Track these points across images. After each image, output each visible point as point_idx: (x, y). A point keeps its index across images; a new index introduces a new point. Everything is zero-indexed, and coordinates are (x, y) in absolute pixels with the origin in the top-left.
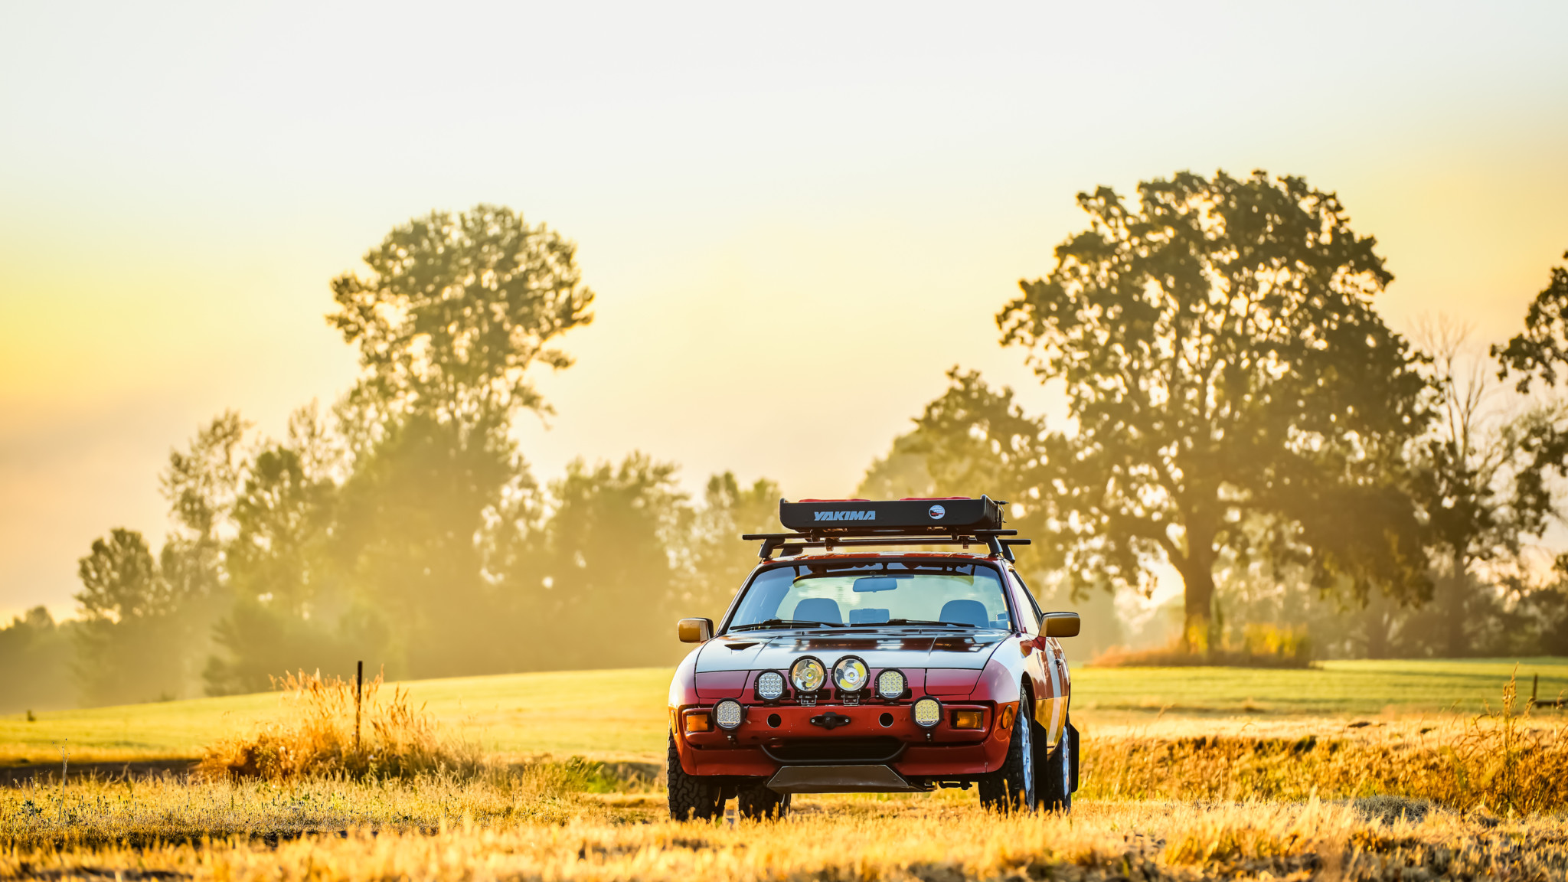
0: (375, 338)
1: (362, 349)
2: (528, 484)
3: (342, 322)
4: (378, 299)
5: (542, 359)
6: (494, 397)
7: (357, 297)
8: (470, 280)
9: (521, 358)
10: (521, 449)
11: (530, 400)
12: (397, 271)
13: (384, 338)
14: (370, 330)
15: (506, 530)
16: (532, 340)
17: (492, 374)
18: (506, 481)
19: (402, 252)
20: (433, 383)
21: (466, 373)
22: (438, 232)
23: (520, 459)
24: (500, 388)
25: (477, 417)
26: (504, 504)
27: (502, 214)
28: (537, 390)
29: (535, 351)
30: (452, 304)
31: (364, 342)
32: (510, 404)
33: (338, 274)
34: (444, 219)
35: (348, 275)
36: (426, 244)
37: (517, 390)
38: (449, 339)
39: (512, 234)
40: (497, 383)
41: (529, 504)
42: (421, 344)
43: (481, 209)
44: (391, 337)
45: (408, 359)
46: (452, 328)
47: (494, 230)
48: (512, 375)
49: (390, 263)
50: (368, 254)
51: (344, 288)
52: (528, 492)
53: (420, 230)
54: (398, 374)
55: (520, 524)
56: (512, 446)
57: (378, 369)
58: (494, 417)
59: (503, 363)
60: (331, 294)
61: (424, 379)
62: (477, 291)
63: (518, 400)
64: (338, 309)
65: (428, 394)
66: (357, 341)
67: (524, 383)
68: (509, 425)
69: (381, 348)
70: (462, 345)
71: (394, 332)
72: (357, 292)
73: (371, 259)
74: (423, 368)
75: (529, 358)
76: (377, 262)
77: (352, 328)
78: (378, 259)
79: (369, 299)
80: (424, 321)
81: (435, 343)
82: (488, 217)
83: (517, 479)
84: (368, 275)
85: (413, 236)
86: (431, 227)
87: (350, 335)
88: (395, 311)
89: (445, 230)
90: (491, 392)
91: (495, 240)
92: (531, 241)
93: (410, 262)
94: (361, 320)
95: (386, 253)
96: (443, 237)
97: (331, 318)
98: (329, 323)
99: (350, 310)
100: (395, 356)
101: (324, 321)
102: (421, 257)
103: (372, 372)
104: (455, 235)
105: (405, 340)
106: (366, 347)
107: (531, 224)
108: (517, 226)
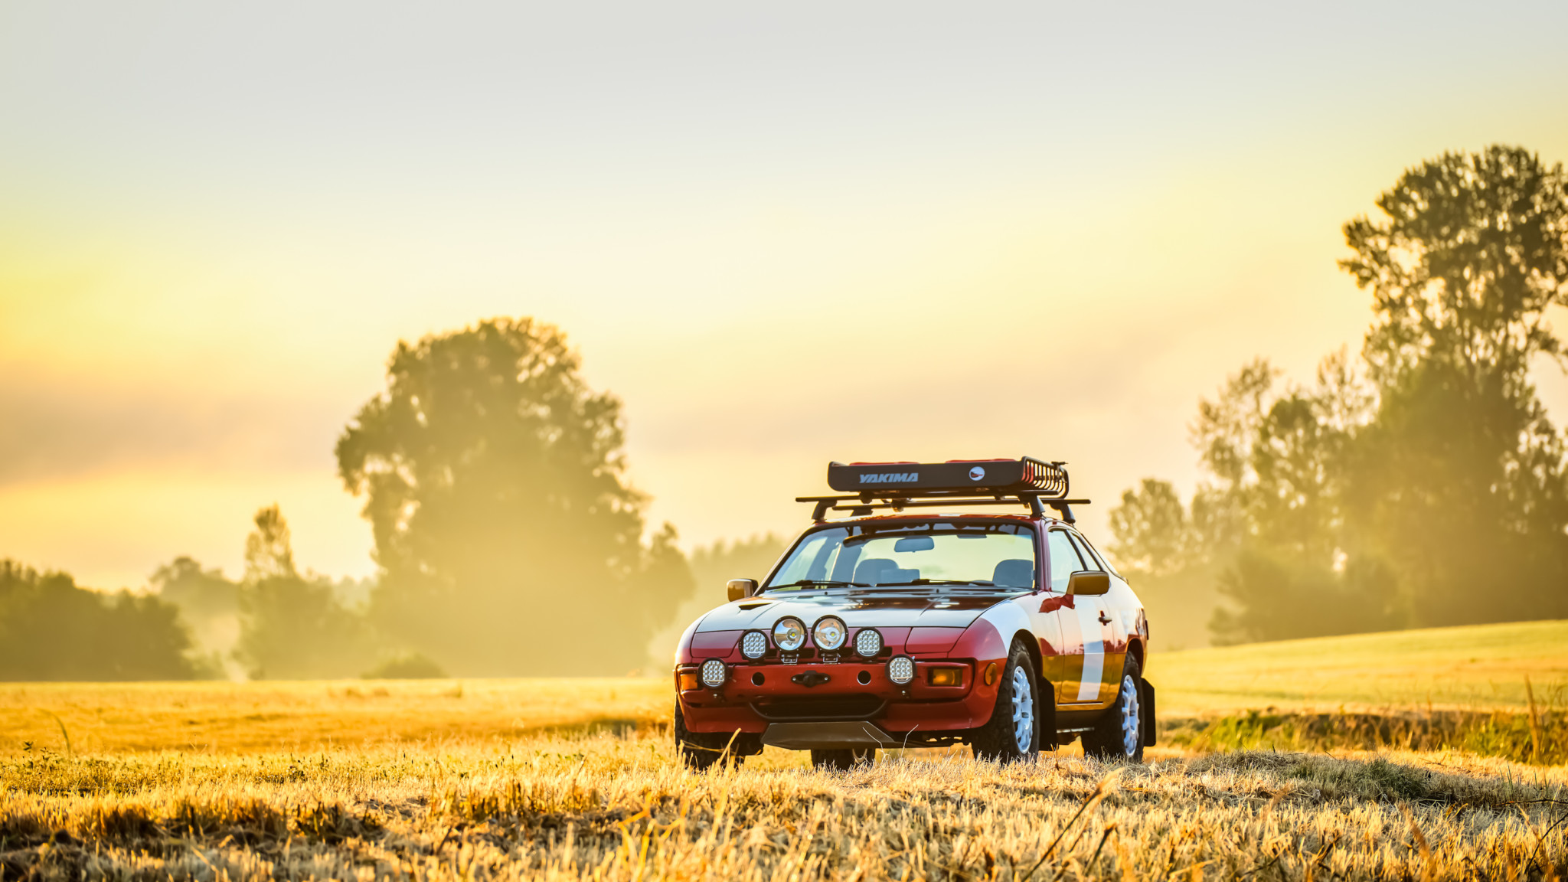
0: (1389, 283)
1: (1376, 294)
2: (1545, 429)
3: (1355, 267)
4: (1392, 243)
5: (1559, 302)
6: (1511, 342)
7: (1370, 242)
8: (1485, 223)
9: (1538, 302)
10: (1538, 394)
11: (1548, 345)
12: (1411, 214)
13: (1399, 284)
14: (1384, 275)
15: (1524, 477)
16: (1548, 283)
17: (1508, 316)
18: (1524, 427)
19: (1415, 196)
20: (1448, 328)
21: (1484, 318)
22: (1452, 174)
23: (1537, 404)
24: (1517, 331)
25: (1493, 362)
26: (1522, 449)
27: (1517, 156)
28: (1555, 334)
29: (1551, 294)
30: (1467, 246)
31: (1378, 287)
32: (1526, 348)
33: (1350, 219)
34: (1458, 161)
35: (1362, 219)
36: (1439, 186)
37: (1534, 334)
38: (1464, 284)
39: (1526, 175)
40: (1514, 328)
41: (1547, 449)
42: (1435, 289)
43: (1496, 150)
44: (1405, 282)
45: (1422, 305)
46: (1467, 273)
47: (1508, 171)
48: (1529, 318)
49: (1403, 207)
50: (1381, 198)
51: (1357, 233)
52: (1546, 438)
53: (1433, 171)
54: (1412, 318)
55: (1539, 471)
56: (1530, 391)
57: (1392, 315)
58: (1512, 361)
59: (1521, 308)
60: (1343, 238)
61: (1439, 325)
62: (1492, 235)
63: (1534, 344)
64: (1352, 254)
65: (1443, 338)
66: (1371, 286)
67: (1541, 327)
68: (1526, 369)
69: (1395, 293)
70: (1477, 289)
71: (1409, 277)
72: (1369, 237)
73: (1384, 203)
74: (1439, 314)
75: (1545, 303)
76: (1390, 205)
77: (1365, 273)
78: (1391, 202)
79: (1383, 243)
80: (1436, 265)
81: (1450, 288)
82: (1503, 159)
83: (1534, 425)
84: (1382, 220)
85: (1425, 179)
86: (1445, 169)
87: (1364, 281)
88: (1409, 255)
89: (1459, 172)
90: (1507, 337)
91: (1510, 182)
92: (1547, 182)
93: (1423, 206)
94: (1375, 266)
95: (1400, 196)
96: (1456, 179)
97: (1344, 264)
98: (1342, 268)
99: (1363, 254)
100: (1409, 301)
101: (1336, 267)
102: (1435, 200)
103: (1386, 317)
104: (1469, 177)
105: (1420, 284)
106: (1380, 293)
107: (1547, 164)
108: (1533, 166)
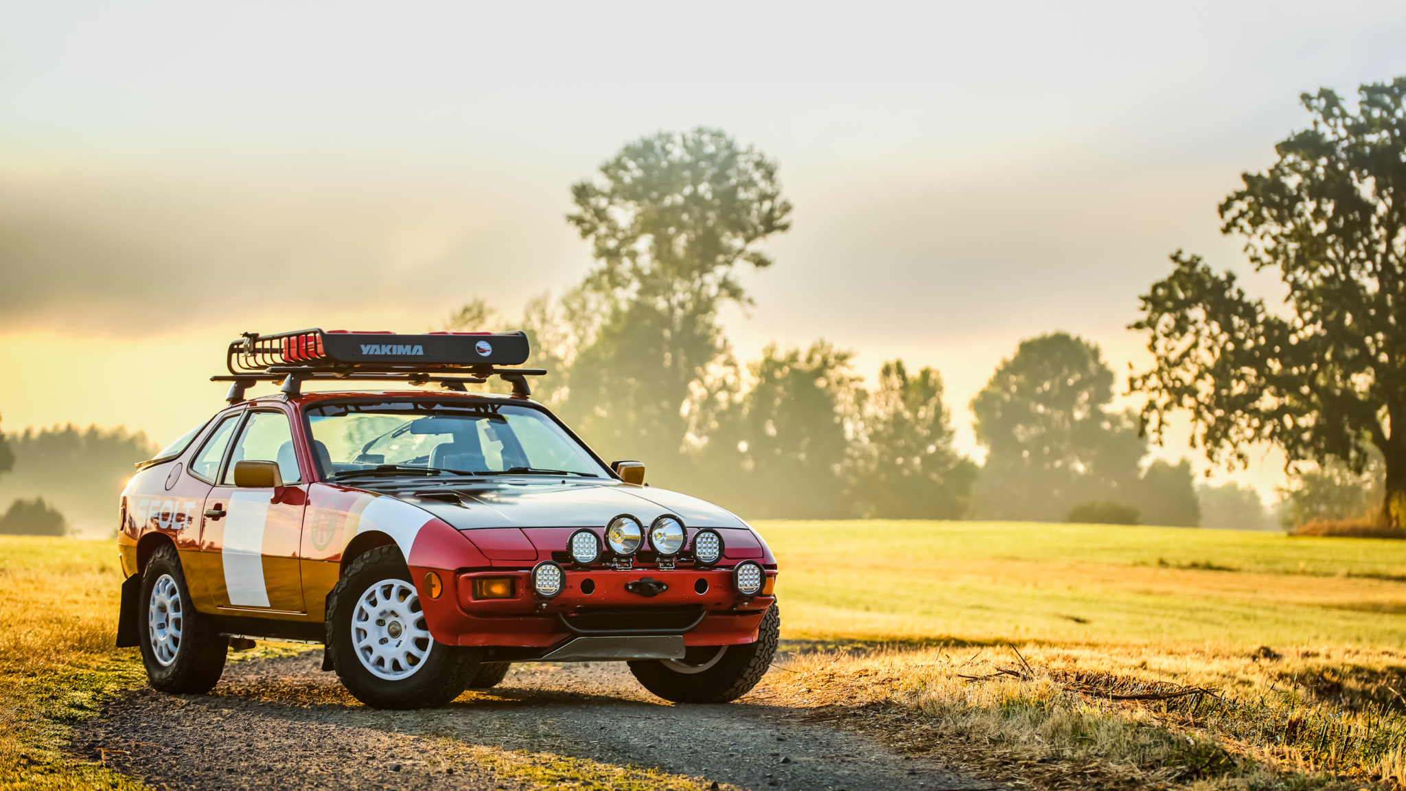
0: (607, 236)
1: (596, 244)
2: (730, 363)
3: (579, 221)
4: (611, 203)
5: (746, 259)
6: (704, 290)
7: (593, 201)
8: (688, 190)
9: (730, 257)
10: (727, 333)
11: (735, 293)
12: (627, 179)
13: (614, 236)
14: (603, 229)
15: (709, 402)
16: (738, 243)
17: (704, 270)
18: (711, 359)
19: (631, 164)
20: (653, 275)
21: (684, 270)
22: (663, 148)
23: (725, 341)
24: (711, 282)
25: (690, 306)
26: (709, 380)
27: (718, 135)
28: (742, 283)
29: (740, 251)
30: (674, 209)
31: (598, 238)
32: (718, 295)
33: (577, 180)
34: (668, 138)
35: (586, 182)
36: (652, 160)
37: (725, 284)
38: (669, 240)
39: (724, 154)
40: (708, 278)
41: (730, 380)
42: (644, 243)
43: (700, 131)
44: (620, 235)
45: (633, 255)
46: (672, 230)
47: (710, 149)
48: (720, 271)
49: (621, 173)
50: (604, 166)
51: (582, 193)
52: (731, 369)
53: (648, 146)
54: (625, 266)
55: (722, 396)
56: (718, 331)
57: (608, 262)
58: (704, 306)
59: (715, 263)
60: (570, 197)
61: (647, 271)
62: (695, 199)
63: (724, 292)
64: (577, 210)
65: (650, 286)
66: (591, 238)
67: (731, 278)
68: (715, 313)
69: (612, 244)
70: (681, 243)
71: (623, 231)
72: (593, 197)
73: (605, 170)
74: (646, 262)
75: (735, 257)
76: (611, 171)
77: (587, 226)
78: (612, 169)
79: (603, 203)
80: (647, 223)
81: (657, 241)
82: (706, 138)
83: (721, 358)
84: (602, 182)
85: (642, 151)
86: (657, 144)
87: (585, 233)
88: (624, 214)
89: (669, 147)
90: (702, 285)
91: (711, 158)
92: (741, 159)
93: (638, 173)
94: (596, 221)
95: (619, 165)
96: (667, 153)
97: (570, 218)
98: (569, 221)
99: (586, 211)
100: (623, 250)
101: (563, 220)
102: (646, 168)
103: (603, 263)
104: (677, 153)
105: (633, 238)
106: (599, 243)
107: (741, 145)
108: (730, 146)
